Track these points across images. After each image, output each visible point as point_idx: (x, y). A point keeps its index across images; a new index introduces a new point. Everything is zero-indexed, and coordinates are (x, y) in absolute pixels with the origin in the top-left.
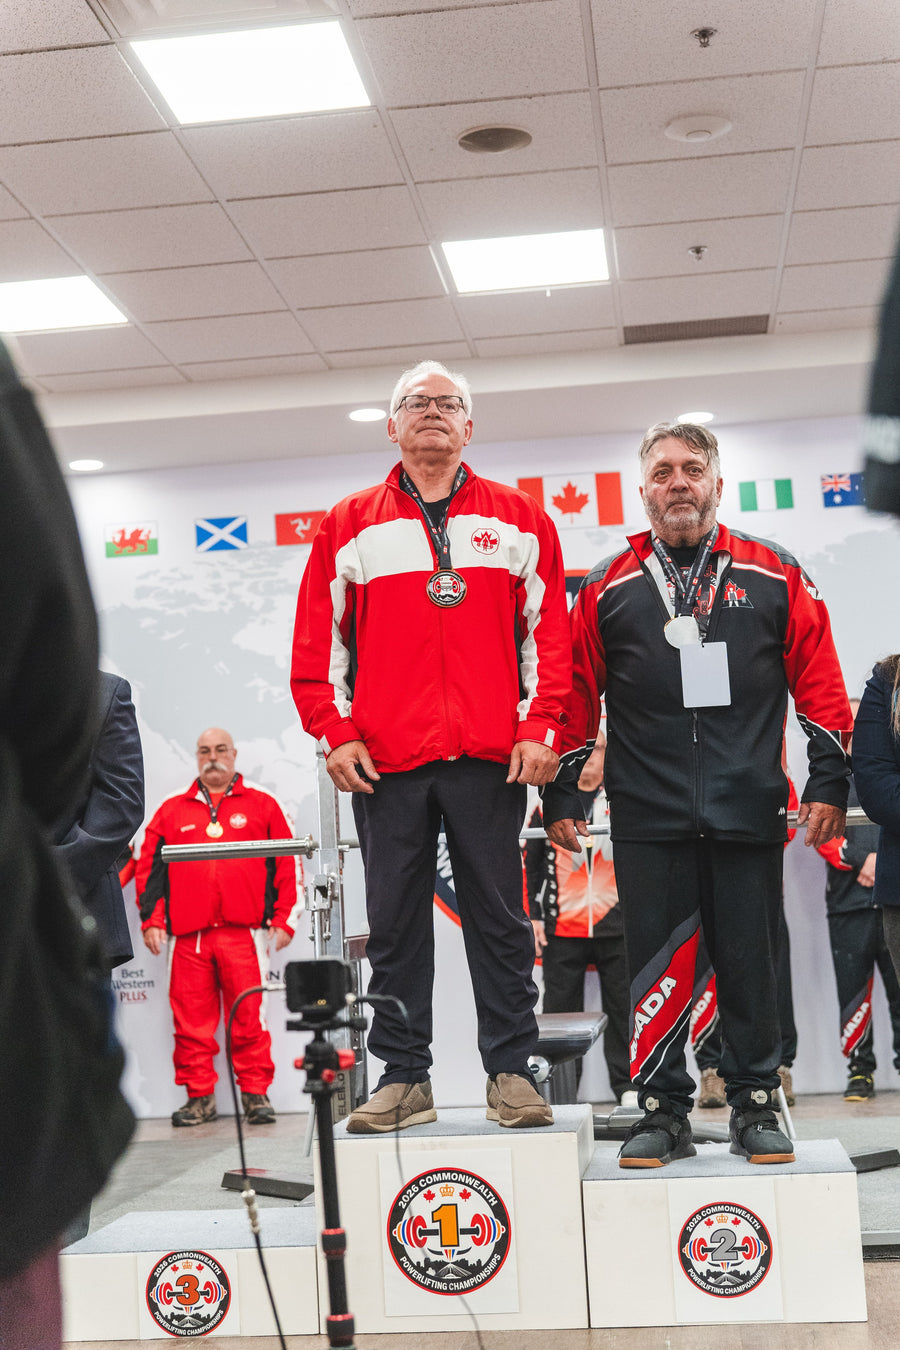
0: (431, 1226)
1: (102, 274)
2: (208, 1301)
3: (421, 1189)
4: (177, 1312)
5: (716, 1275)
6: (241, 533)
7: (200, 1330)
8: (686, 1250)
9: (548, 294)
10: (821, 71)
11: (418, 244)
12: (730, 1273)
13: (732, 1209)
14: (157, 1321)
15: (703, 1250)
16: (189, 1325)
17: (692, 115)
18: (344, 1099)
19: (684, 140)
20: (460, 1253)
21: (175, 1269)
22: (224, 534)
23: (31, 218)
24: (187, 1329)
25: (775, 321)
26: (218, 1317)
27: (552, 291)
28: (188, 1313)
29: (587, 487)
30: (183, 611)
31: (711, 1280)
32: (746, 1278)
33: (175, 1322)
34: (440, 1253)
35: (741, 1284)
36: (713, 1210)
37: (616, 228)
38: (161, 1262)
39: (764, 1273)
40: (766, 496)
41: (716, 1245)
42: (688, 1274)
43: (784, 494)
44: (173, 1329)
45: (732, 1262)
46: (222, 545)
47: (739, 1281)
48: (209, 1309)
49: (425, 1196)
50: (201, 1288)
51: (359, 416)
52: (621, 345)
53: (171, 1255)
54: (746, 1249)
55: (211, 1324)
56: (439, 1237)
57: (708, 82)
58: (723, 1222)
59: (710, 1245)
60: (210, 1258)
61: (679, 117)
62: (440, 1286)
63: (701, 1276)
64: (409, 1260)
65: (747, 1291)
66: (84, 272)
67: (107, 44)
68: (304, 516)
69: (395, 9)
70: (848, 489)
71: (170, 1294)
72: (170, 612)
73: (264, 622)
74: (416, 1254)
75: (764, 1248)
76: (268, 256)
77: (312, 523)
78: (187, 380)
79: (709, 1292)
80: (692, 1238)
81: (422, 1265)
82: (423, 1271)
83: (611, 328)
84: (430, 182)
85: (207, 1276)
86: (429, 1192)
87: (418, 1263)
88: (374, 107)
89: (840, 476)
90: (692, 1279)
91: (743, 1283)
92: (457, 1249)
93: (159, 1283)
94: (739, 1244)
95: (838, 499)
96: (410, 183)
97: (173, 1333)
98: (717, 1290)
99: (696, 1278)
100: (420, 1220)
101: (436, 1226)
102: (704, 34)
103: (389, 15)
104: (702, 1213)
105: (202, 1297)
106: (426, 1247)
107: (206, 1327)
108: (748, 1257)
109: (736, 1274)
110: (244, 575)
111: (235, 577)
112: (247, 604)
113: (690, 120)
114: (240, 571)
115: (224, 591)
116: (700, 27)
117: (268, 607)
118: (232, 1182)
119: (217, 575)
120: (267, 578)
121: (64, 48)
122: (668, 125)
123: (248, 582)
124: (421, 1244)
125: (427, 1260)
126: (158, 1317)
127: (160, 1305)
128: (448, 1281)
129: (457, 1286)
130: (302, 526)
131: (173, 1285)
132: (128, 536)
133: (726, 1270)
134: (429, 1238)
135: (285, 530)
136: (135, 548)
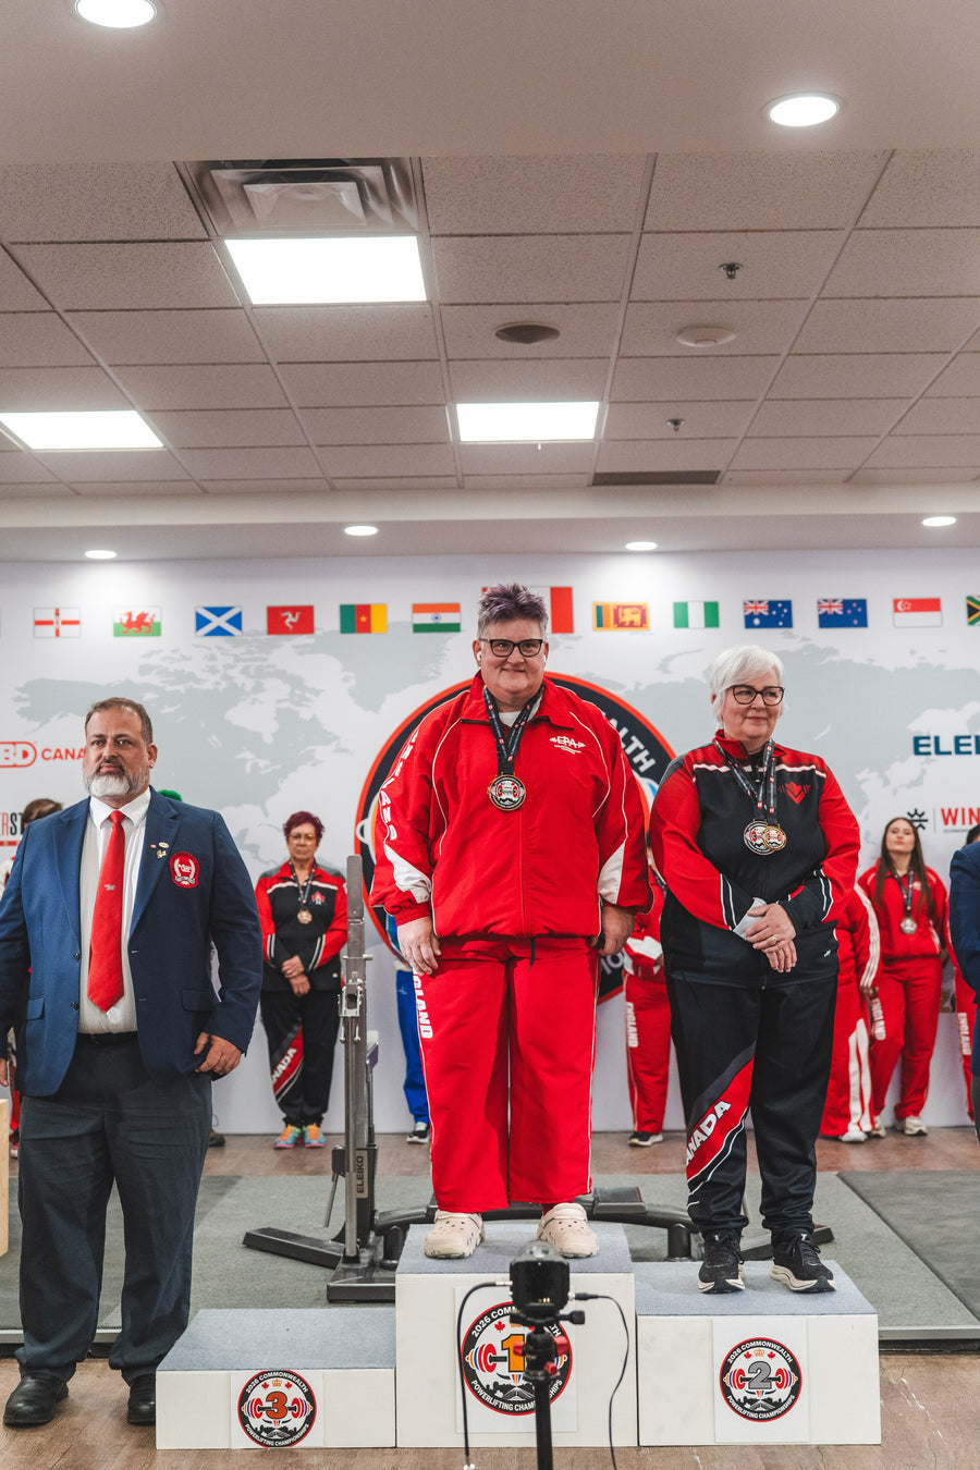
0: (500, 1353)
1: (151, 411)
2: (295, 1416)
3: (493, 1320)
4: (266, 1425)
5: (752, 1401)
6: (236, 621)
7: (287, 1442)
8: (726, 1379)
9: (539, 447)
10: (822, 302)
11: (437, 407)
12: (764, 1400)
13: (769, 1344)
14: (248, 1433)
15: (742, 1379)
16: (276, 1437)
17: (707, 326)
18: (362, 1178)
19: (693, 345)
20: (525, 1377)
21: (265, 1386)
22: (221, 622)
23: (98, 366)
24: (275, 1440)
25: (724, 476)
26: (304, 1430)
27: (542, 445)
28: (276, 1426)
30: (181, 688)
31: (748, 1406)
32: (778, 1404)
33: (264, 1434)
34: (508, 1378)
35: (774, 1410)
36: (752, 1344)
37: (611, 403)
38: (252, 1380)
39: (794, 1401)
40: (696, 615)
41: (753, 1376)
42: (728, 1401)
43: (712, 614)
44: (262, 1440)
45: (765, 1391)
46: (219, 632)
47: (771, 1407)
48: (296, 1423)
49: (496, 1326)
50: (289, 1404)
51: (353, 531)
52: (588, 486)
53: (262, 1374)
54: (779, 1379)
55: (297, 1437)
56: (507, 1363)
57: (723, 303)
58: (759, 1355)
59: (748, 1375)
60: (298, 1377)
61: (691, 327)
62: (506, 1406)
63: (738, 1402)
64: (479, 1383)
65: (779, 1415)
66: (133, 408)
67: (204, 240)
68: (293, 610)
69: (470, 232)
70: (766, 614)
71: (260, 1409)
72: (169, 688)
73: (254, 702)
75: (795, 1379)
76: (302, 405)
77: (300, 616)
78: (204, 492)
79: (745, 1416)
80: (732, 1369)
81: (491, 1388)
82: (491, 1393)
83: (584, 473)
84: (461, 360)
85: (294, 1393)
86: (500, 1323)
87: (488, 1386)
88: (429, 302)
89: (760, 602)
90: (730, 1404)
91: (775, 1409)
92: (523, 1374)
93: (250, 1399)
94: (773, 1375)
95: (757, 622)
96: (443, 360)
97: (262, 1444)
98: (752, 1415)
99: (734, 1404)
100: (490, 1348)
101: (505, 1353)
102: (731, 268)
103: (462, 236)
104: (742, 1348)
105: (289, 1412)
106: (496, 1370)
107: (292, 1439)
108: (780, 1386)
109: (769, 1401)
110: (237, 659)
111: (230, 660)
112: (240, 685)
113: (700, 330)
114: (234, 655)
115: (218, 672)
116: (729, 261)
117: (258, 688)
118: (253, 1242)
119: (213, 658)
120: (258, 663)
121: (164, 241)
122: (680, 332)
123: (241, 665)
124: (491, 1369)
125: (496, 1384)
126: (249, 1429)
127: (251, 1419)
128: (514, 1403)
129: (521, 1407)
130: (291, 619)
131: (263, 1401)
132: (134, 619)
133: (761, 1398)
134: (498, 1363)
135: (277, 621)
136: (141, 629)
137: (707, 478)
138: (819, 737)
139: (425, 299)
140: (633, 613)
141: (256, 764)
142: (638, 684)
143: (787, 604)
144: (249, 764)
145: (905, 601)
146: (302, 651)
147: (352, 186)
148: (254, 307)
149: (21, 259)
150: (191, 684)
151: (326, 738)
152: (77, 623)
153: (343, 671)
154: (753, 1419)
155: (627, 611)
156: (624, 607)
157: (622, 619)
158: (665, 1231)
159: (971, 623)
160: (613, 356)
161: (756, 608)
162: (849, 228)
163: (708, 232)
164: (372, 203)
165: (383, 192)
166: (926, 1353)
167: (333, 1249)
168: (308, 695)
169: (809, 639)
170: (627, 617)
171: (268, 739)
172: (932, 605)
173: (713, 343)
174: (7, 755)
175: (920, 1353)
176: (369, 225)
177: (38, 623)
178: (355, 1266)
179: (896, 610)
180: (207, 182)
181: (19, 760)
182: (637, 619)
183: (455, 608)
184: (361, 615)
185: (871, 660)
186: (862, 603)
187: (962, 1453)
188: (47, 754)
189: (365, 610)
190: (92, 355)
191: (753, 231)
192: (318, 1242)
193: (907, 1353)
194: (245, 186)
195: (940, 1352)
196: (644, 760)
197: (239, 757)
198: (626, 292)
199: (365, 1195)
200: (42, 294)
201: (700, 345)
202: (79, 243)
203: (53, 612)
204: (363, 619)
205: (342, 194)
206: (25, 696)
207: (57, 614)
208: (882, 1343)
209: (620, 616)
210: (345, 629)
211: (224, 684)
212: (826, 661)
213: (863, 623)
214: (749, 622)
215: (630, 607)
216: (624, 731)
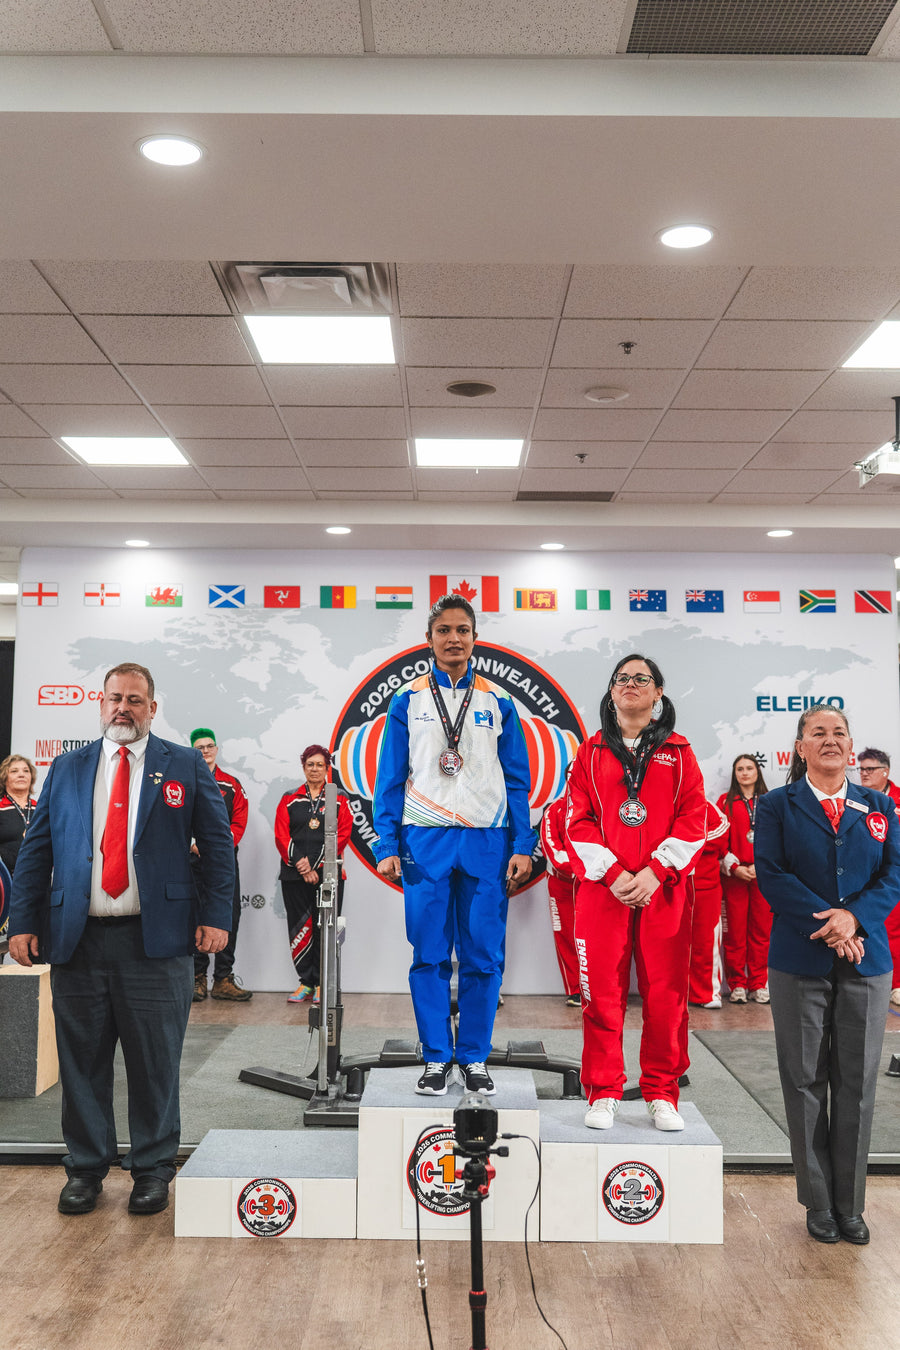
0: (437, 1168)
1: (181, 439)
2: (281, 1213)
3: (432, 1143)
4: (258, 1220)
5: (626, 1209)
6: (241, 597)
7: (274, 1233)
8: (607, 1192)
9: (477, 472)
10: (695, 371)
11: (400, 441)
12: (635, 1208)
13: (640, 1166)
14: (244, 1225)
15: (619, 1192)
16: (266, 1229)
17: (605, 387)
18: (332, 1031)
19: (597, 401)
20: (455, 1188)
21: (259, 1190)
22: (228, 597)
23: (142, 405)
24: (265, 1232)
25: (617, 496)
26: (287, 1223)
27: (479, 470)
28: (266, 1221)
29: (476, 585)
30: (197, 647)
31: (623, 1212)
32: (646, 1212)
33: (256, 1227)
34: (442, 1187)
35: (642, 1216)
36: (628, 1166)
37: (532, 440)
38: (249, 1185)
39: (658, 1210)
40: (593, 600)
41: (628, 1190)
42: (608, 1208)
43: (605, 600)
44: (255, 1231)
45: (637, 1201)
46: (227, 604)
47: (641, 1214)
48: (281, 1219)
49: (434, 1148)
50: (276, 1204)
51: (330, 531)
52: (513, 500)
53: (256, 1181)
54: (647, 1193)
55: (282, 1229)
56: (441, 1177)
57: (622, 370)
58: (633, 1174)
59: (623, 1190)
60: (284, 1184)
61: (596, 388)
62: (440, 1209)
63: (616, 1210)
64: (420, 1191)
65: (646, 1221)
66: (168, 436)
67: (229, 316)
68: (285, 589)
69: (431, 315)
70: (646, 600)
71: (254, 1207)
72: (188, 647)
73: (252, 659)
74: (425, 1188)
75: (659, 1193)
76: (297, 437)
77: (290, 594)
78: (218, 498)
79: (621, 1220)
80: (612, 1184)
81: (429, 1195)
82: (429, 1199)
83: (510, 491)
84: (420, 407)
85: (280, 1196)
86: (437, 1145)
87: (427, 1194)
88: (397, 364)
89: (642, 591)
90: (610, 1211)
91: (644, 1215)
92: (454, 1185)
93: (247, 1200)
94: (642, 1190)
95: (639, 606)
96: (406, 406)
97: (255, 1234)
98: (626, 1220)
99: (612, 1211)
100: (429, 1165)
101: (440, 1169)
102: (628, 345)
103: (425, 317)
104: (620, 1168)
105: (276, 1210)
106: (434, 1181)
107: (278, 1231)
108: (648, 1198)
109: (639, 1209)
110: (240, 626)
111: (235, 626)
112: (242, 645)
113: (602, 390)
114: (238, 623)
115: (226, 635)
116: (626, 341)
117: (256, 648)
118: (247, 1077)
119: (222, 624)
120: (257, 630)
121: (197, 316)
122: (587, 391)
123: (243, 631)
124: (429, 1181)
125: (433, 1192)
126: (245, 1223)
127: (247, 1215)
128: (446, 1206)
129: (452, 1210)
130: (282, 596)
131: (257, 1201)
132: (161, 593)
133: (633, 1207)
134: (435, 1177)
135: (271, 597)
136: (166, 601)
137: (604, 497)
138: (685, 695)
139: (394, 362)
140: (545, 598)
141: (254, 707)
142: (547, 652)
143: (663, 593)
144: (248, 706)
145: (752, 592)
146: (291, 621)
147: (344, 279)
148: (263, 365)
149: (88, 327)
150: (204, 644)
151: (308, 688)
152: (118, 595)
153: (322, 637)
154: (627, 1223)
155: (540, 596)
156: (538, 593)
157: (536, 602)
158: (562, 1075)
159: (802, 611)
160: (536, 406)
161: (639, 595)
162: (718, 319)
163: (611, 319)
164: (357, 292)
165: (366, 284)
166: (759, 1174)
167: (310, 1085)
168: (295, 655)
169: (678, 620)
170: (540, 600)
171: (263, 688)
172: (773, 596)
173: (611, 400)
174: (61, 695)
175: (754, 1174)
176: (356, 309)
177: (87, 594)
178: (325, 1098)
179: (746, 600)
180: (232, 274)
181: (71, 700)
182: (548, 602)
183: (408, 590)
184: (335, 595)
185: (724, 637)
186: (720, 594)
187: (784, 1252)
188: (92, 696)
189: (340, 590)
190: (138, 397)
191: (646, 319)
192: (297, 1079)
193: (744, 1173)
194: (263, 279)
195: (768, 1173)
196: (551, 711)
197: (239, 701)
198: (547, 362)
199: (334, 1044)
200: (102, 351)
201: (601, 401)
202: (133, 315)
203: (99, 586)
204: (338, 597)
205: (335, 285)
206: (76, 650)
207: (103, 587)
208: (726, 1166)
209: (535, 599)
210: (323, 605)
211: (230, 645)
212: (691, 637)
213: (720, 609)
214: (633, 606)
215: (543, 593)
216: (536, 688)
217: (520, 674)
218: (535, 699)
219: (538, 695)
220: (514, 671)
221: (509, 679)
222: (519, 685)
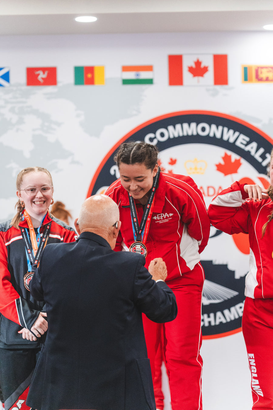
6: (6, 77)
29: (208, 62)
51: (81, 19)
68: (44, 69)
73: (17, 130)
77: (48, 74)
110: (7, 102)
111: (2, 103)
112: (8, 119)
114: (5, 100)
117: (21, 121)
120: (21, 105)
123: (9, 106)
130: (42, 76)
135: (32, 77)
140: (268, 72)
142: (270, 120)
144: (15, 171)
146: (49, 97)
151: (65, 154)
153: (76, 110)
155: (264, 71)
156: (262, 68)
157: (261, 76)
170: (263, 75)
171: (27, 155)
182: (271, 75)
183: (149, 68)
184: (87, 73)
189: (90, 70)
197: (8, 167)
204: (89, 76)
209: (259, 73)
210: (77, 82)
215: (266, 68)
216: (262, 150)
217: (248, 139)
218: (260, 160)
219: (263, 157)
220: (242, 137)
221: (238, 144)
222: (247, 148)
